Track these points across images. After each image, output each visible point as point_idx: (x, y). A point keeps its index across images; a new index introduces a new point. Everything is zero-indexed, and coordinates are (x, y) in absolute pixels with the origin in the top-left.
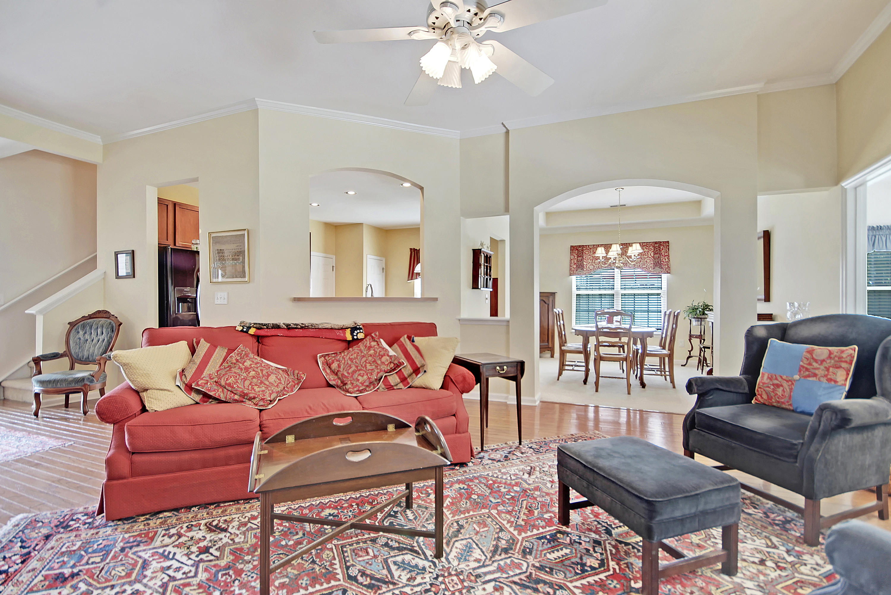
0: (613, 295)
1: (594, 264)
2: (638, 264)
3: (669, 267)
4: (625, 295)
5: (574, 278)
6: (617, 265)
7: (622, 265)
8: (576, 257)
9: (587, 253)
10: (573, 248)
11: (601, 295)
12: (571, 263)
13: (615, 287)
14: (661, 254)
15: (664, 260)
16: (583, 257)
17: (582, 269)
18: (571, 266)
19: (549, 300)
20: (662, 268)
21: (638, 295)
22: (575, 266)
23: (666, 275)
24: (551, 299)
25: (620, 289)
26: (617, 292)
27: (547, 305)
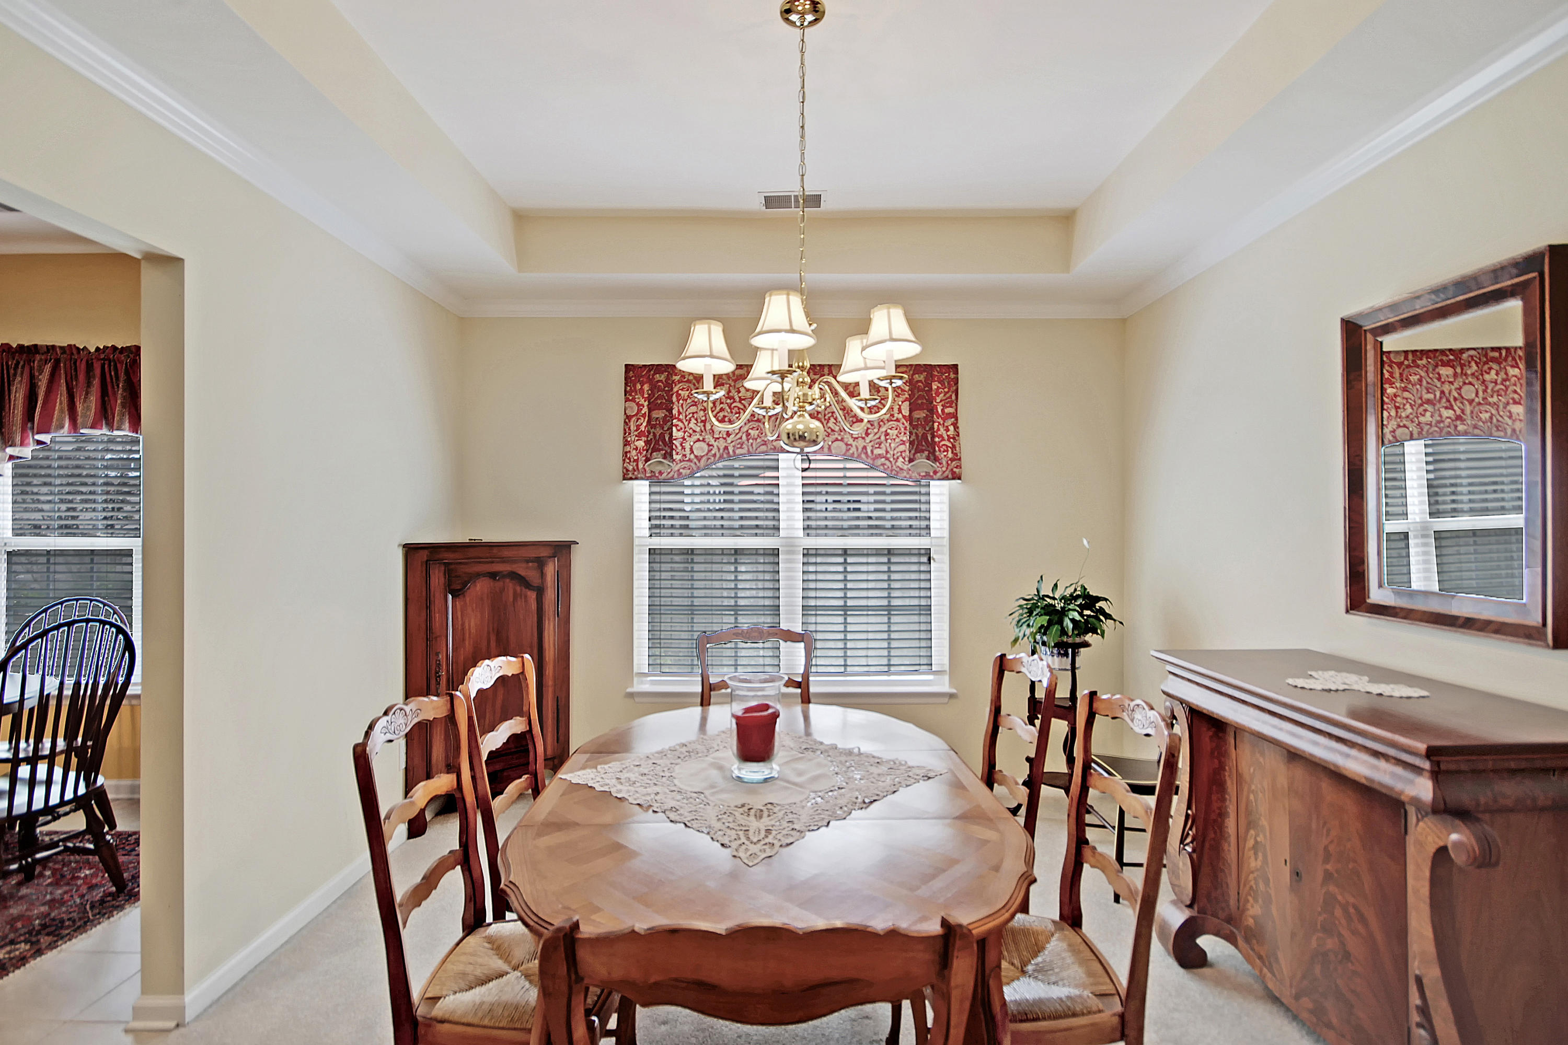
0: (775, 553)
1: (709, 438)
2: (861, 442)
3: (956, 458)
4: (817, 553)
5: (641, 489)
6: (788, 426)
7: (815, 424)
8: (645, 410)
9: (684, 393)
10: (633, 373)
11: (737, 552)
12: (626, 432)
13: (782, 525)
14: (932, 410)
15: (943, 431)
16: (670, 410)
17: (668, 455)
18: (626, 443)
19: (543, 575)
20: (936, 459)
21: (859, 552)
22: (641, 444)
23: (946, 483)
24: (551, 569)
25: (801, 533)
26: (791, 543)
27: (532, 595)
